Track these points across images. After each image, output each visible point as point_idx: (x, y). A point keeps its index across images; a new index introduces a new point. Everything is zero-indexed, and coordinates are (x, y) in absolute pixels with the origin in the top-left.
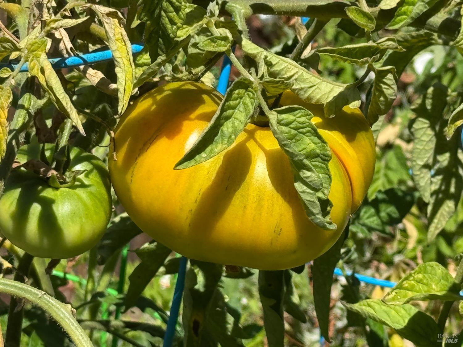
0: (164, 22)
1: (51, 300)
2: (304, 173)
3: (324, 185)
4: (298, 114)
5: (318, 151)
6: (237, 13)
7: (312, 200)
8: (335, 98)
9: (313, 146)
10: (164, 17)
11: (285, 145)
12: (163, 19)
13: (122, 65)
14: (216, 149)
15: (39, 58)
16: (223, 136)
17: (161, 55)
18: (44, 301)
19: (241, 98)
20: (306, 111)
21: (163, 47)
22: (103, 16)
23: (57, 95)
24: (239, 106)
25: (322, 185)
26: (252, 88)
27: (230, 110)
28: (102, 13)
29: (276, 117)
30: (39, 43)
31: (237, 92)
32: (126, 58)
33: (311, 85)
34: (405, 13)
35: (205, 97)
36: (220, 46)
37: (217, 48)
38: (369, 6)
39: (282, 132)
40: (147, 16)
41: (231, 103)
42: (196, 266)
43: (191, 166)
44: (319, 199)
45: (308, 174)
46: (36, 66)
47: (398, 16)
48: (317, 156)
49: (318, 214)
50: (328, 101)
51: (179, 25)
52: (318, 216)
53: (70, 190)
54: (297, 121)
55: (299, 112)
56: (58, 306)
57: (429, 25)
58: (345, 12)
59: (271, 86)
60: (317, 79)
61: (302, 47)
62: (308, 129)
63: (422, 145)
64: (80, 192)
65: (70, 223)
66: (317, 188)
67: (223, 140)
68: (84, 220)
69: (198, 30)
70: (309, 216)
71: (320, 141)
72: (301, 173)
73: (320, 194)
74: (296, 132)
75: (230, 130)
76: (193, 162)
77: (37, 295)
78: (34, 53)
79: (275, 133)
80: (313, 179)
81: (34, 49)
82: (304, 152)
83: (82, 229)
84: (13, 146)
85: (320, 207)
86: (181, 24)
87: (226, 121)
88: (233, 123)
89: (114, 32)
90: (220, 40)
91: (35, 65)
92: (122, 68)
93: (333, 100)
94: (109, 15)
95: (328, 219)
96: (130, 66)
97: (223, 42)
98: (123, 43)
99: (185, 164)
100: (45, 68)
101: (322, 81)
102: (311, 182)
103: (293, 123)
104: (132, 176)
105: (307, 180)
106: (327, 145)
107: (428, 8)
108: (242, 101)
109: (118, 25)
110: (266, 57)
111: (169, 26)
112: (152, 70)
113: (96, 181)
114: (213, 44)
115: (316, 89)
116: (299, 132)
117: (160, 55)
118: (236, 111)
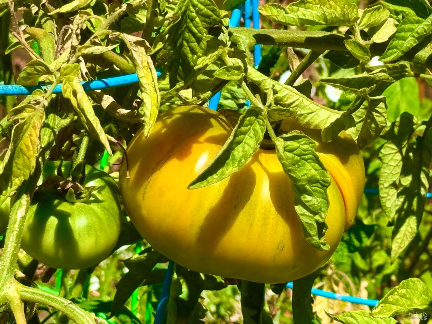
0: (185, 51)
1: (76, 309)
2: (305, 198)
3: (323, 209)
4: (302, 141)
5: (318, 177)
6: (242, 43)
7: (310, 222)
8: (332, 125)
9: (313, 172)
10: (186, 46)
11: (290, 171)
12: (185, 49)
13: (148, 91)
14: (226, 172)
15: (71, 81)
16: (234, 159)
17: (180, 82)
18: (70, 309)
19: (251, 125)
20: (309, 139)
21: (182, 74)
22: (131, 44)
23: (89, 117)
24: (249, 132)
25: (320, 209)
26: (262, 115)
27: (241, 135)
28: (130, 42)
29: (283, 144)
30: (72, 67)
31: (248, 119)
32: (151, 85)
33: (310, 111)
34: (396, 47)
35: (213, 121)
36: (233, 75)
37: (231, 77)
38: (363, 39)
39: (287, 158)
40: (171, 46)
41: (243, 129)
42: (181, 277)
43: (204, 186)
44: (317, 222)
45: (308, 198)
46: (69, 89)
47: (389, 49)
48: (317, 181)
49: (314, 236)
50: (326, 127)
51: (200, 54)
52: (314, 238)
53: (85, 205)
54: (300, 148)
55: (303, 140)
56: (83, 314)
57: (417, 58)
58: (344, 44)
59: (277, 113)
60: (316, 106)
61: (296, 76)
62: (310, 156)
63: (390, 169)
64: (94, 206)
65: (86, 236)
66: (316, 212)
67: (233, 163)
68: (99, 234)
69: (215, 59)
70: (306, 237)
71: (320, 168)
72: (302, 197)
73: (317, 217)
74: (299, 158)
75: (241, 154)
76: (205, 182)
77: (63, 303)
78: (67, 76)
79: (280, 158)
80: (313, 203)
81: (67, 73)
82: (305, 177)
83: (97, 241)
84: (40, 162)
85: (317, 229)
86: (202, 53)
87: (236, 146)
88: (244, 148)
89: (142, 60)
90: (234, 69)
91: (68, 87)
92: (149, 94)
93: (331, 126)
94: (137, 43)
95: (322, 240)
96: (155, 93)
97: (236, 72)
98: (149, 71)
99: (198, 184)
100: (77, 91)
101: (321, 108)
102: (311, 206)
103: (297, 150)
104: (144, 194)
105: (308, 204)
106: (327, 173)
107: (418, 42)
108: (252, 127)
109: (145, 53)
110: (274, 86)
111: (190, 55)
112: (171, 95)
113: (109, 196)
114: (227, 73)
115: (314, 115)
116: (302, 159)
117: (178, 81)
118: (247, 136)
